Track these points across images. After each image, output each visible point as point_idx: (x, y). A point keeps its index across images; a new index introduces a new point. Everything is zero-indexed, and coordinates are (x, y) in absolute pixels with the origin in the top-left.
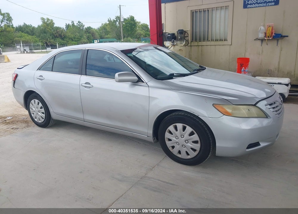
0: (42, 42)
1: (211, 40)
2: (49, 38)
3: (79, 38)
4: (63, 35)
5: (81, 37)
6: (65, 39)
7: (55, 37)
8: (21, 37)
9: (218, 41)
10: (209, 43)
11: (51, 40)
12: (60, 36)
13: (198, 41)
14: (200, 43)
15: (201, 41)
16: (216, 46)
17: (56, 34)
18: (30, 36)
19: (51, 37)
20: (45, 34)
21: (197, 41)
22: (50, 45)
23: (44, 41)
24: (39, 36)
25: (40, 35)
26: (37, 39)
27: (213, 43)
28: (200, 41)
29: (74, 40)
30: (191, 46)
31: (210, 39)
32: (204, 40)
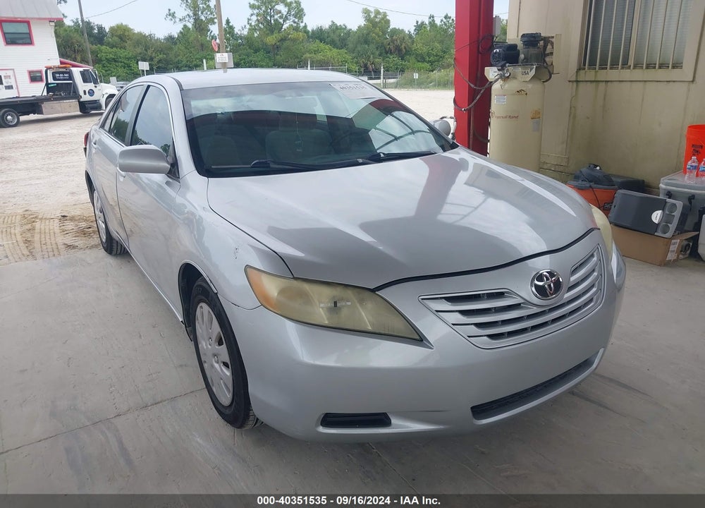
0: (357, 63)
1: (634, 65)
2: (373, 54)
3: (440, 54)
4: (405, 48)
5: (445, 52)
6: (408, 56)
7: (387, 53)
8: (316, 52)
9: (655, 68)
10: (626, 74)
11: (377, 60)
12: (398, 49)
13: (597, 67)
14: (603, 75)
15: (606, 68)
16: (647, 83)
17: (389, 44)
18: (335, 50)
19: (377, 53)
20: (366, 46)
21: (595, 68)
22: (373, 70)
23: (362, 61)
24: (354, 50)
25: (356, 47)
26: (348, 57)
27: (638, 74)
28: (603, 69)
29: (427, 59)
30: (577, 81)
31: (631, 62)
32: (614, 65)
